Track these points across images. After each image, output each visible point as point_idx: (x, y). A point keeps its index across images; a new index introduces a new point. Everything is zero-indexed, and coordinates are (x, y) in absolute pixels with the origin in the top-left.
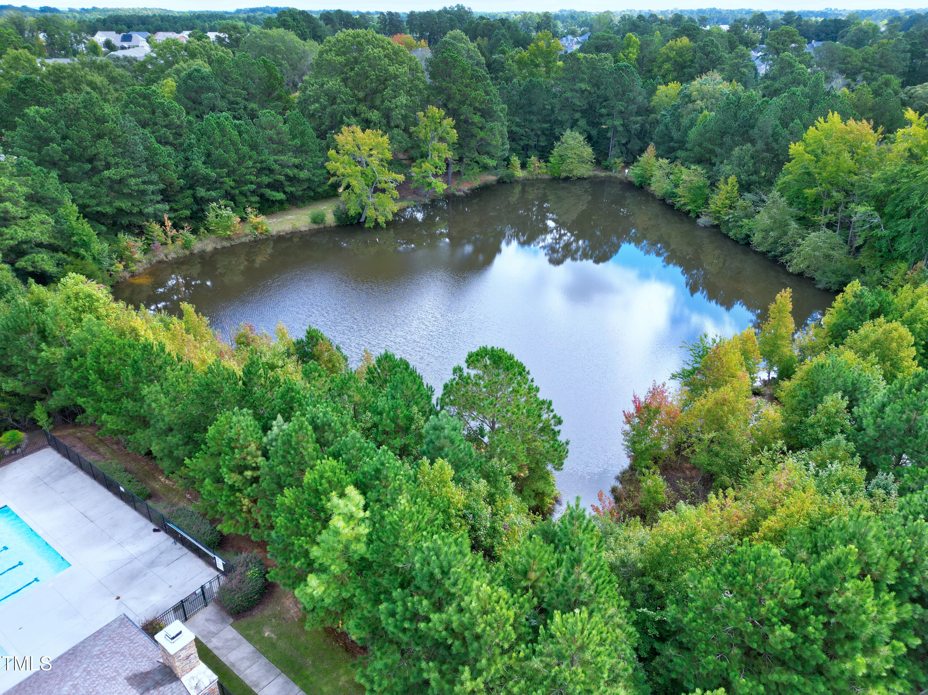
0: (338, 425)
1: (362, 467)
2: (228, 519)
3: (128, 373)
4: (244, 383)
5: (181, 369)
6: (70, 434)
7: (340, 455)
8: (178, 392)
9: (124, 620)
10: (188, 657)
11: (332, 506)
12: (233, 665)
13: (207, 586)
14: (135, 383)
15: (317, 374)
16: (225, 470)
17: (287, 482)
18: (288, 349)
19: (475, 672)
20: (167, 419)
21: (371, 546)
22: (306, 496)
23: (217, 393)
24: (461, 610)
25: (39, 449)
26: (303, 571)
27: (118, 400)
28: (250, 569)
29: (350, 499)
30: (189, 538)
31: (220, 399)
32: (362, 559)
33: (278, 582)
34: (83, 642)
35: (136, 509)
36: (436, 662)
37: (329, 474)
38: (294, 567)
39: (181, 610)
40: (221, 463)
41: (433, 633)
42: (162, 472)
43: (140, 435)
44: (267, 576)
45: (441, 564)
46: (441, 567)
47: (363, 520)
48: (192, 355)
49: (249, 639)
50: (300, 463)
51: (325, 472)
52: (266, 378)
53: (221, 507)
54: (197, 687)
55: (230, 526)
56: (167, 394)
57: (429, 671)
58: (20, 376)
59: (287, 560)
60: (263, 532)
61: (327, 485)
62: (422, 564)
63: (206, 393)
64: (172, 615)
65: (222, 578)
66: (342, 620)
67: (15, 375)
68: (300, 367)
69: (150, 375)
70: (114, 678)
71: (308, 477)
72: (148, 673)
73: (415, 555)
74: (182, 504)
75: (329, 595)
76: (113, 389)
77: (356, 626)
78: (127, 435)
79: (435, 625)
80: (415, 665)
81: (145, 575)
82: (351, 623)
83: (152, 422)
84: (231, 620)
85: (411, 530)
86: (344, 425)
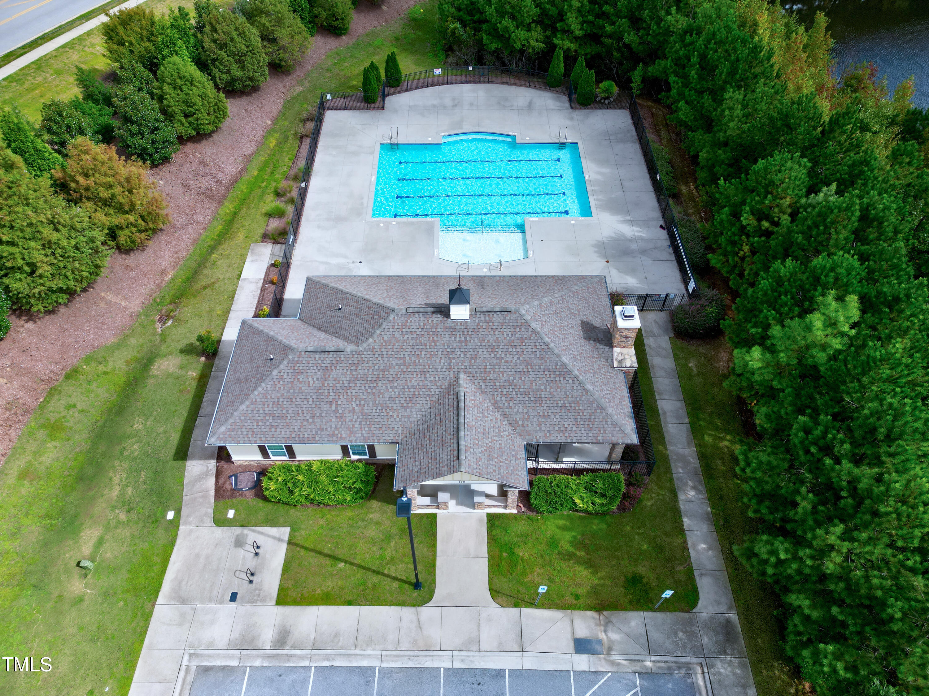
0: (891, 228)
1: (883, 284)
2: (721, 254)
3: (724, 68)
4: (823, 132)
5: (773, 87)
6: (648, 106)
7: (868, 260)
8: (756, 110)
9: (602, 280)
10: (627, 337)
11: (822, 302)
12: (653, 367)
13: (672, 297)
14: (725, 82)
15: (908, 160)
16: (747, 209)
17: (795, 254)
18: (897, 116)
19: (846, 535)
20: (729, 133)
21: (832, 362)
22: (804, 277)
23: (790, 128)
24: (879, 479)
25: (621, 108)
26: (753, 339)
27: (700, 93)
28: (712, 307)
29: (845, 307)
30: (681, 249)
31: (789, 137)
32: (815, 367)
33: (727, 333)
34: (570, 276)
35: (658, 200)
36: (816, 498)
37: (843, 271)
38: (748, 330)
39: (643, 301)
40: (748, 201)
41: (833, 474)
42: (695, 180)
43: (699, 136)
44: (721, 322)
45: (893, 428)
46: (890, 431)
47: (843, 335)
48: (792, 76)
49: (676, 358)
50: (821, 243)
51: (841, 266)
52: (849, 137)
53: (722, 240)
54: (620, 362)
55: (720, 261)
56: (745, 106)
57: (804, 498)
58: (641, 32)
59: (747, 321)
60: (742, 284)
61: (831, 280)
62: (871, 414)
63: (779, 123)
64: (634, 300)
65: (686, 298)
66: (758, 401)
67: (638, 30)
68: (895, 143)
69: (742, 80)
70: (575, 315)
71: (819, 261)
72: (596, 328)
73: (872, 401)
74: (694, 218)
75: (762, 374)
76: (703, 79)
77: (766, 414)
78: (689, 130)
79: (841, 471)
80: (794, 484)
81: (634, 257)
82: (764, 410)
83: (715, 129)
84: (672, 335)
85: (884, 376)
86: (896, 232)
